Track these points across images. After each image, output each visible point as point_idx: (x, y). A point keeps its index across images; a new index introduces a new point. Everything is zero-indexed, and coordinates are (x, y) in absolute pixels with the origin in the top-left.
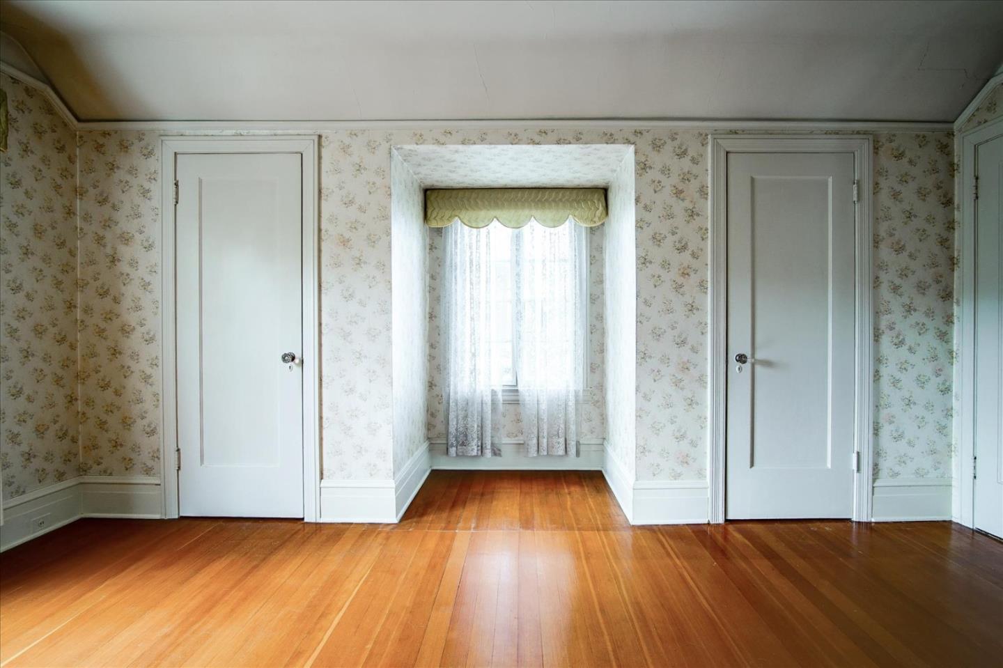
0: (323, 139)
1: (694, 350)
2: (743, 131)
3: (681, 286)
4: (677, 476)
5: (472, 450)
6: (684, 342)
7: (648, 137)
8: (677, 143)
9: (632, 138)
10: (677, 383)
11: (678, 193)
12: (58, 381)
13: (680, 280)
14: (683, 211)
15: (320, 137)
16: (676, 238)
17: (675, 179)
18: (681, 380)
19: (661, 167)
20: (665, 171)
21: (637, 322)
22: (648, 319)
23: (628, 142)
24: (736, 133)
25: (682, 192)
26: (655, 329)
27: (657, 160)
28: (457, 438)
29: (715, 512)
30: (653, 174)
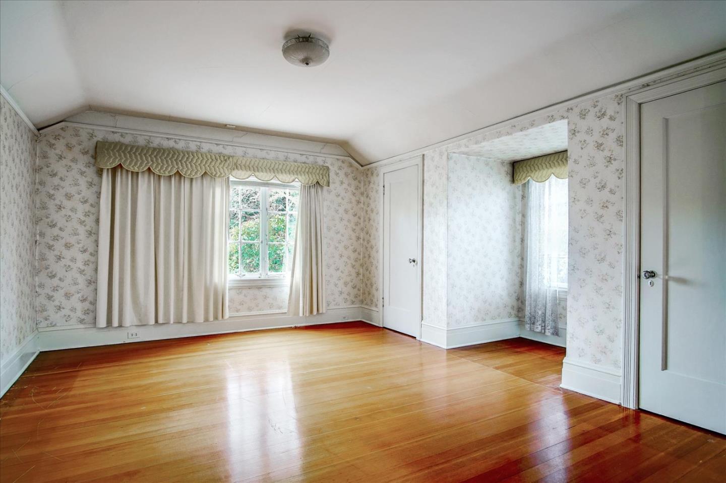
0: (425, 156)
1: (612, 266)
2: (655, 81)
3: (601, 216)
4: (597, 361)
5: (537, 328)
6: (603, 260)
7: (577, 111)
8: (597, 109)
9: (565, 115)
10: (598, 290)
11: (599, 146)
12: (353, 266)
13: (601, 212)
14: (603, 159)
15: (424, 155)
16: (598, 180)
17: (596, 136)
18: (601, 289)
19: (586, 129)
20: (590, 131)
21: (569, 244)
22: (577, 242)
23: (563, 117)
24: (648, 85)
25: (602, 144)
26: (582, 248)
27: (583, 125)
28: (530, 319)
29: (626, 397)
30: (580, 137)
